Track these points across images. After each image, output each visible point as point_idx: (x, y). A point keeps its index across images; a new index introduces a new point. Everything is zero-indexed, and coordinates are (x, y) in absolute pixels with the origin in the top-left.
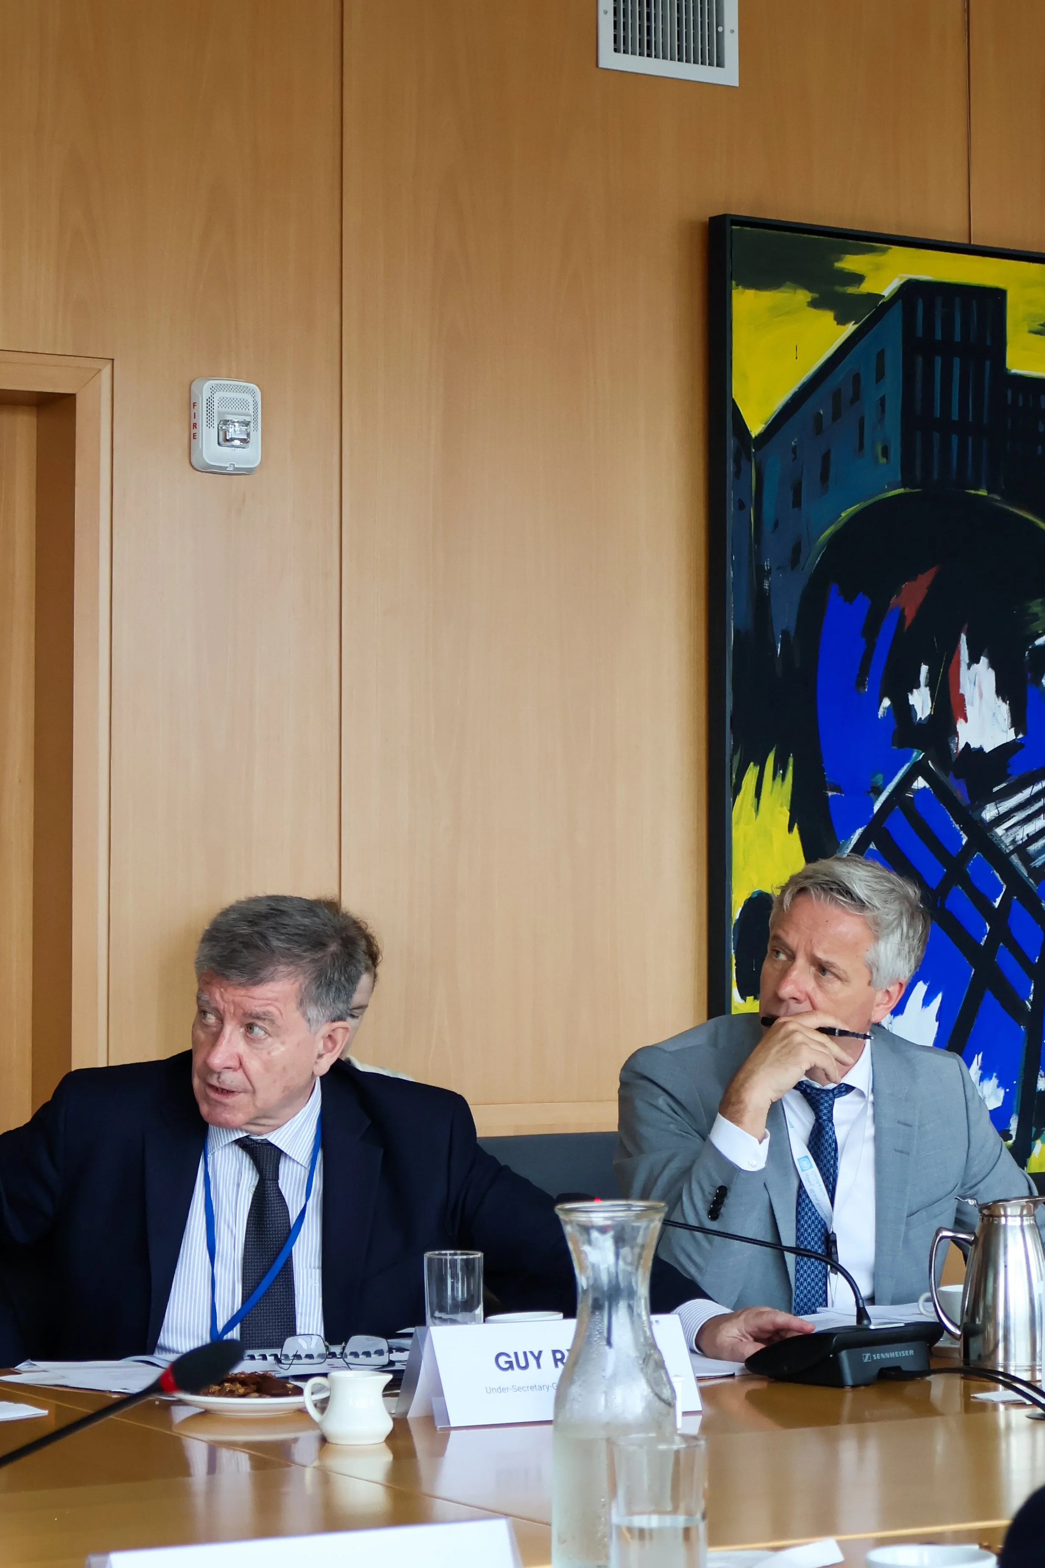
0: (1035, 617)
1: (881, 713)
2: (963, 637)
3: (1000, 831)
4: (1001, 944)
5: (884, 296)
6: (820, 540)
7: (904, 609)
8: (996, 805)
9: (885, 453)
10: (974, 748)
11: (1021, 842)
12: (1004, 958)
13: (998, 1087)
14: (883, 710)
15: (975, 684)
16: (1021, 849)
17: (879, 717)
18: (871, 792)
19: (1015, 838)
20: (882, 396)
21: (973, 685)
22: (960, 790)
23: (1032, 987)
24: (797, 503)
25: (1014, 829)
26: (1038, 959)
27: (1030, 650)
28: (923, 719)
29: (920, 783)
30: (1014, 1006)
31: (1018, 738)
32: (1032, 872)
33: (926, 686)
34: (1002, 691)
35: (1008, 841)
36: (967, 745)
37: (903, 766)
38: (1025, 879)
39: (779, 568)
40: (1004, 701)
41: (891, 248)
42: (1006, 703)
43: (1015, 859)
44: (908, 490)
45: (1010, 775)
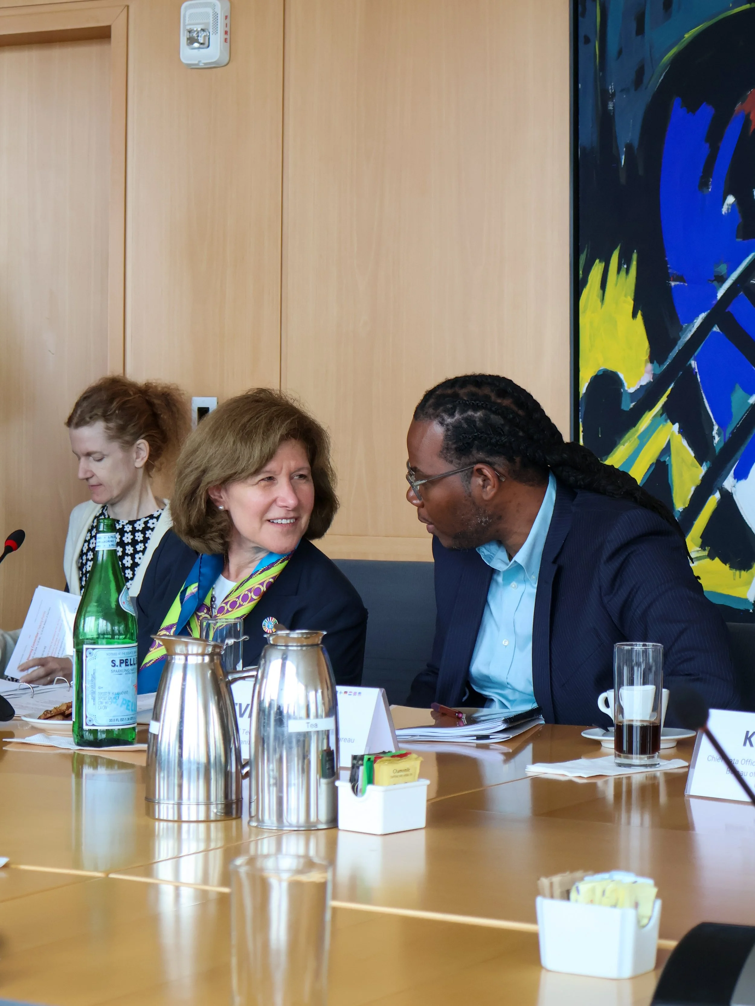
1: (724, 210)
6: (663, 61)
7: (749, 115)
14: (727, 207)
17: (723, 213)
18: (714, 280)
24: (640, 31)
37: (748, 256)
39: (622, 91)
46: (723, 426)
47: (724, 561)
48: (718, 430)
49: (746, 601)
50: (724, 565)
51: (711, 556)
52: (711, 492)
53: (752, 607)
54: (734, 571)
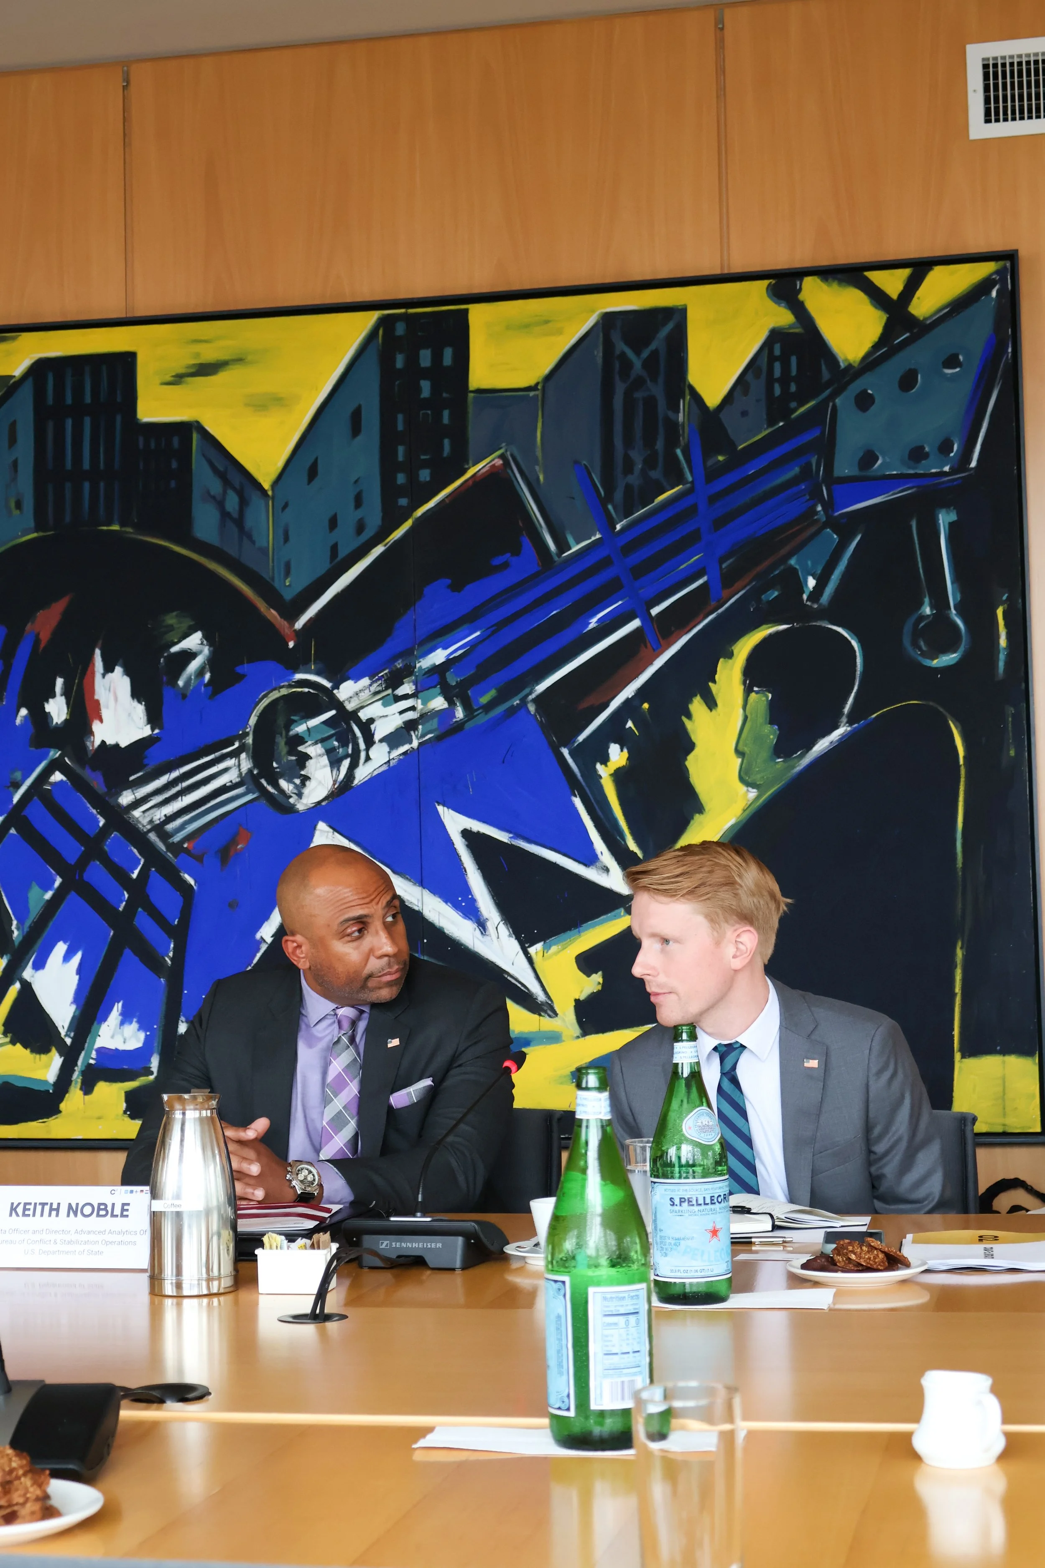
0: (171, 628)
1: (18, 721)
2: (98, 652)
3: (137, 813)
4: (140, 909)
5: (14, 376)
7: (38, 634)
8: (133, 791)
9: (19, 505)
10: (110, 745)
11: (158, 822)
12: (143, 921)
13: (138, 1030)
14: (20, 718)
15: (109, 690)
16: (159, 828)
17: (17, 724)
18: (10, 786)
19: (152, 818)
20: (14, 458)
21: (107, 691)
22: (96, 781)
23: (172, 946)
25: (151, 811)
26: (178, 922)
27: (165, 658)
28: (59, 723)
29: (57, 777)
30: (153, 962)
31: (154, 733)
32: (171, 847)
33: (62, 695)
34: (136, 694)
35: (145, 821)
36: (103, 742)
37: (40, 763)
38: (163, 853)
40: (140, 702)
41: (20, 335)
42: (142, 704)
43: (153, 836)
44: (41, 534)
45: (146, 765)
46: (21, 922)
47: (25, 1047)
48: (17, 925)
49: (46, 1082)
50: (25, 1050)
51: (13, 1042)
52: (11, 983)
53: (52, 1087)
54: (34, 1055)
